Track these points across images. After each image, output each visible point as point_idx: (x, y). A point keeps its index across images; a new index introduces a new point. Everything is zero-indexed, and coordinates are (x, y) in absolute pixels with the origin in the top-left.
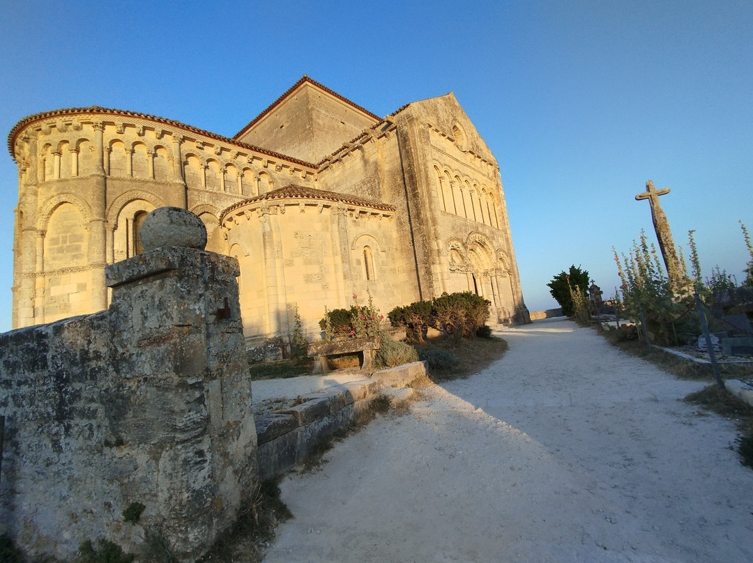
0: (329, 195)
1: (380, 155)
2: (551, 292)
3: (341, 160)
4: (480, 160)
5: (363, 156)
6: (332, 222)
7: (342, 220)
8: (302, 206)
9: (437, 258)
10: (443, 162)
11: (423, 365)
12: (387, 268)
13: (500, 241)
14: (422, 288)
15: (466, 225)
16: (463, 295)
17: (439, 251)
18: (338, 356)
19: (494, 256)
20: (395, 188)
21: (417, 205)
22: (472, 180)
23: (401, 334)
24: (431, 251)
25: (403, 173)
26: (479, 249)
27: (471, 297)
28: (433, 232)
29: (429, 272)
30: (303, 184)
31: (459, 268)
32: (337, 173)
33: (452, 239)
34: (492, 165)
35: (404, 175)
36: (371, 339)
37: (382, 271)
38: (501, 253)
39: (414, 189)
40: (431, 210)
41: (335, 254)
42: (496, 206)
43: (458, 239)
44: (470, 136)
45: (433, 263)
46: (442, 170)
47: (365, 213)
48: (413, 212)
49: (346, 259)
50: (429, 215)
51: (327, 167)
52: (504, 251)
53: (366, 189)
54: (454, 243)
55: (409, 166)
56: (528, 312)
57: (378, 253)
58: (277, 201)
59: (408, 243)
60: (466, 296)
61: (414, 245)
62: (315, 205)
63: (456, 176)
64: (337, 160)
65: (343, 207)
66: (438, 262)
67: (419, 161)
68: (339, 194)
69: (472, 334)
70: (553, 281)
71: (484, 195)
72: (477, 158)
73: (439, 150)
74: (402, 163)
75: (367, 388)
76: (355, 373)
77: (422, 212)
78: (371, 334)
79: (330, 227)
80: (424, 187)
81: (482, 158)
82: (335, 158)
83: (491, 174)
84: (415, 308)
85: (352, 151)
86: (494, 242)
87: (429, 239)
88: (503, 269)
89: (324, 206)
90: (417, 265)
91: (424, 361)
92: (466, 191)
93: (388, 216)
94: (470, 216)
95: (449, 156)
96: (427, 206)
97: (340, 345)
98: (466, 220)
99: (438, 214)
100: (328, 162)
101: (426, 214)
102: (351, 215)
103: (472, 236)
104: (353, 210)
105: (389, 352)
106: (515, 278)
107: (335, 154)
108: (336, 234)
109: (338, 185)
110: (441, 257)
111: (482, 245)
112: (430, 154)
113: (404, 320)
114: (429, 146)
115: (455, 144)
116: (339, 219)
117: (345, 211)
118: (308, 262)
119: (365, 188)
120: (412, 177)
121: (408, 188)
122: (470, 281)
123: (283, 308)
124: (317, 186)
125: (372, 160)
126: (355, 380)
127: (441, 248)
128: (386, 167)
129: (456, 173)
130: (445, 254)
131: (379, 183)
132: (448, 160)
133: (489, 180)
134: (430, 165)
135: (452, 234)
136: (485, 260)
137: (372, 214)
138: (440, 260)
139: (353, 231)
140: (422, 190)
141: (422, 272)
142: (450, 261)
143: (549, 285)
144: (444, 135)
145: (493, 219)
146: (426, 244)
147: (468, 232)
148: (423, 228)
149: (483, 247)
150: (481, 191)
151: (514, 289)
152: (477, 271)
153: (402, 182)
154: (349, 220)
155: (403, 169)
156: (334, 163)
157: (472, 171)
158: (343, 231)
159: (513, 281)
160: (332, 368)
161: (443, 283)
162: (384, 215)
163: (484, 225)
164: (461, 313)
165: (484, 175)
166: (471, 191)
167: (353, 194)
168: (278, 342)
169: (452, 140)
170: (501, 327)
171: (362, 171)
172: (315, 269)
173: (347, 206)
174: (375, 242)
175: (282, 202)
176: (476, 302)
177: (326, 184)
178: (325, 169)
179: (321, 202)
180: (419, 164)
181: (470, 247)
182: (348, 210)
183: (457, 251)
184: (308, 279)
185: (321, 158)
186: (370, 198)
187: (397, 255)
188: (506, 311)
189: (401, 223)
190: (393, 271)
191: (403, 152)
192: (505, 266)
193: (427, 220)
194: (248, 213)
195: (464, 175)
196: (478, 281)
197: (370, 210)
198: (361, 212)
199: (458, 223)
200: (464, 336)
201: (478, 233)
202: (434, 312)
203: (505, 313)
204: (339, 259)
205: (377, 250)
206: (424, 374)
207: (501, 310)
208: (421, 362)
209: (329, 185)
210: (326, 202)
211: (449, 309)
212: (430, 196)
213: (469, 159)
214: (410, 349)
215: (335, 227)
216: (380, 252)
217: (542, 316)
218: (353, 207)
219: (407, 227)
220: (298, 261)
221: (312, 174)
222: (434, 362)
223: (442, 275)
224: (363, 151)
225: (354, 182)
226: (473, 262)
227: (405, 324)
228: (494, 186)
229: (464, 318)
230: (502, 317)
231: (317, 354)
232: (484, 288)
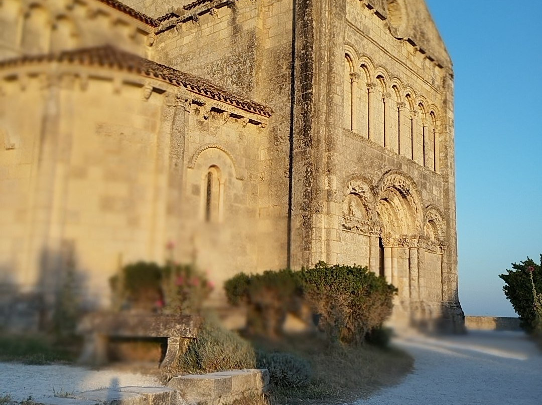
0: (166, 72)
1: (261, 22)
2: (505, 288)
3: (196, 20)
4: (423, 56)
5: (234, 19)
6: (164, 119)
7: (180, 117)
8: (118, 83)
9: (325, 203)
10: (361, 51)
11: (259, 376)
12: (242, 206)
13: (435, 192)
14: (292, 248)
15: (382, 158)
16: (350, 271)
17: (329, 193)
18: (128, 340)
19: (420, 215)
20: (276, 80)
21: (306, 112)
22: (405, 88)
23: (237, 320)
24: (317, 190)
25: (293, 57)
26: (397, 200)
27: (365, 277)
28: (325, 160)
29: (307, 225)
30: (127, 46)
31: (359, 226)
32: (187, 40)
33: (354, 178)
34: (440, 67)
35: (293, 61)
36: (184, 319)
37: (232, 210)
38: (434, 211)
39: (306, 87)
40: (328, 124)
41: (159, 170)
42: (437, 135)
43: (364, 179)
44: (412, 15)
45: (317, 211)
46: (358, 63)
47: (220, 111)
48: (299, 124)
49: (176, 182)
50: (323, 131)
51: (173, 27)
52: (438, 210)
53: (229, 73)
54: (357, 184)
55: (305, 47)
56: (463, 314)
57: (230, 180)
58: (76, 67)
59: (282, 171)
60: (357, 273)
61: (290, 177)
62: (140, 86)
63: (379, 77)
64: (190, 18)
65: (186, 96)
66: (325, 210)
67: (321, 43)
68: (184, 74)
69: (358, 337)
70: (510, 272)
71: (420, 114)
72: (418, 52)
73: (357, 30)
74: (294, 41)
75: (151, 399)
76: (145, 372)
77: (313, 125)
78: (187, 312)
79: (158, 125)
80: (323, 87)
81: (428, 54)
82: (187, 14)
83: (438, 82)
84: (269, 279)
85: (217, 7)
86: (424, 192)
87: (317, 170)
88: (433, 239)
89: (155, 90)
90: (290, 209)
91: (263, 370)
92: (392, 103)
93: (257, 123)
94: (392, 144)
95: (373, 41)
96: (323, 117)
97: (132, 321)
98: (383, 150)
99: (338, 134)
100: (175, 18)
101: (319, 130)
102: (197, 111)
103: (389, 177)
104: (201, 104)
105: (208, 346)
106: (449, 256)
107: (189, 7)
108: (167, 139)
109: (185, 59)
110: (332, 204)
111: (404, 194)
112: (342, 34)
113: (248, 296)
114: (343, 21)
115: (386, 25)
116: (175, 115)
117: (187, 104)
118: (111, 176)
119: (228, 71)
120: (306, 67)
121: (297, 83)
122: (373, 249)
123: (54, 245)
124: (151, 54)
125: (246, 27)
126: (140, 384)
127: (334, 187)
128: (268, 44)
129: (380, 72)
130: (339, 199)
131: (251, 67)
132: (369, 48)
133: (432, 91)
134: (339, 52)
135: (355, 169)
136: (404, 219)
137: (232, 115)
138: (328, 208)
139: (195, 136)
140: (318, 90)
141: (297, 223)
142: (346, 212)
143: (503, 277)
144: (370, 7)
145: (430, 155)
146: (310, 177)
147: (384, 171)
148: (310, 153)
149: (404, 197)
150: (417, 107)
151: (445, 275)
152: (389, 236)
153: (288, 72)
154: (192, 119)
155: (293, 52)
156: (184, 21)
157: (408, 73)
158: (180, 136)
159: (445, 260)
160: (113, 359)
161: (328, 245)
162: (251, 121)
163: (411, 162)
164: (343, 299)
165: (425, 82)
166: (400, 105)
167: (207, 77)
168: (36, 302)
169: (382, 18)
170: (413, 334)
171: (227, 44)
172: (120, 190)
173: (192, 96)
174: (229, 161)
175: (85, 70)
176: (371, 286)
177: (167, 55)
178: (168, 28)
179: (151, 82)
180: (320, 48)
181: (382, 194)
182: (194, 102)
183: (361, 197)
184: (107, 204)
185: (165, 9)
186: (234, 88)
187: (262, 188)
188: (427, 308)
189: (276, 138)
190: (251, 213)
191: (299, 24)
192: (436, 234)
193: (318, 141)
194: (24, 80)
195: (392, 77)
196: (387, 251)
197: (228, 108)
198: (213, 109)
199: (368, 153)
200: (344, 339)
201: (400, 174)
202: (299, 292)
203: (423, 310)
204: (163, 180)
205: (230, 175)
206: (260, 392)
207: (418, 305)
208: (258, 370)
209: (170, 56)
210: (159, 83)
211: (324, 290)
212: (330, 102)
213: (404, 52)
214: (245, 346)
215: (167, 127)
216: (234, 180)
217: (488, 326)
218: (203, 99)
219: (286, 147)
220: (95, 172)
221: (146, 33)
222: (279, 374)
223: (328, 233)
224: (234, 11)
225: (211, 58)
226: (385, 219)
227: (249, 302)
228: (439, 103)
229: (346, 310)
230: (418, 316)
231: (91, 332)
232: (395, 265)
